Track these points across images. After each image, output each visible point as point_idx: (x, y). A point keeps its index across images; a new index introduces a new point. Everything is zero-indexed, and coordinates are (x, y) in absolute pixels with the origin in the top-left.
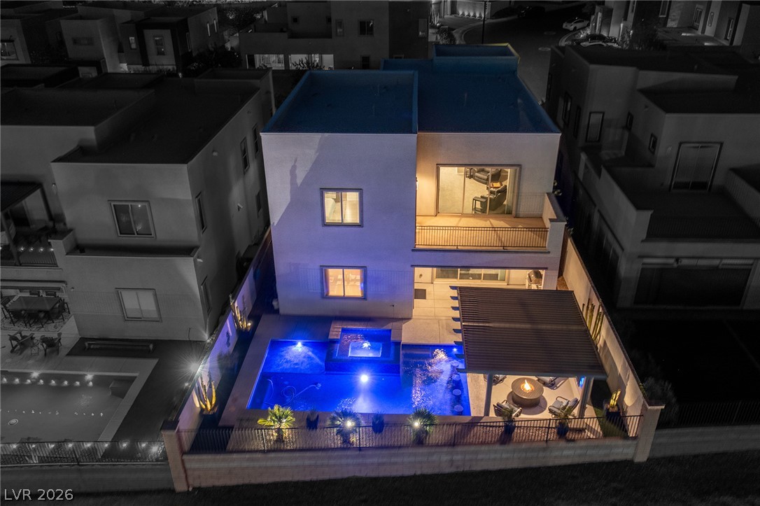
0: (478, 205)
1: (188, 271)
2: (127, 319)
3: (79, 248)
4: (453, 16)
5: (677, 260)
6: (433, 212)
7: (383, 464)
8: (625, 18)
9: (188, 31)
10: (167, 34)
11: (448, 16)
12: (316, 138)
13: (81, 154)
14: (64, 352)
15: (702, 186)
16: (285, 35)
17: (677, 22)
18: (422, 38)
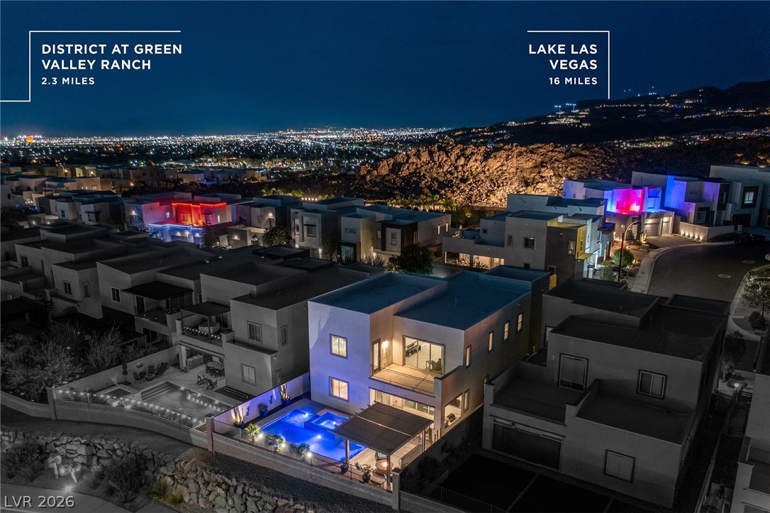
1: (269, 362)
2: (243, 381)
3: (234, 341)
4: (673, 236)
5: (513, 424)
6: (401, 363)
9: (417, 230)
10: (398, 232)
12: (329, 307)
14: (215, 389)
15: (579, 387)
16: (472, 241)
18: (570, 255)
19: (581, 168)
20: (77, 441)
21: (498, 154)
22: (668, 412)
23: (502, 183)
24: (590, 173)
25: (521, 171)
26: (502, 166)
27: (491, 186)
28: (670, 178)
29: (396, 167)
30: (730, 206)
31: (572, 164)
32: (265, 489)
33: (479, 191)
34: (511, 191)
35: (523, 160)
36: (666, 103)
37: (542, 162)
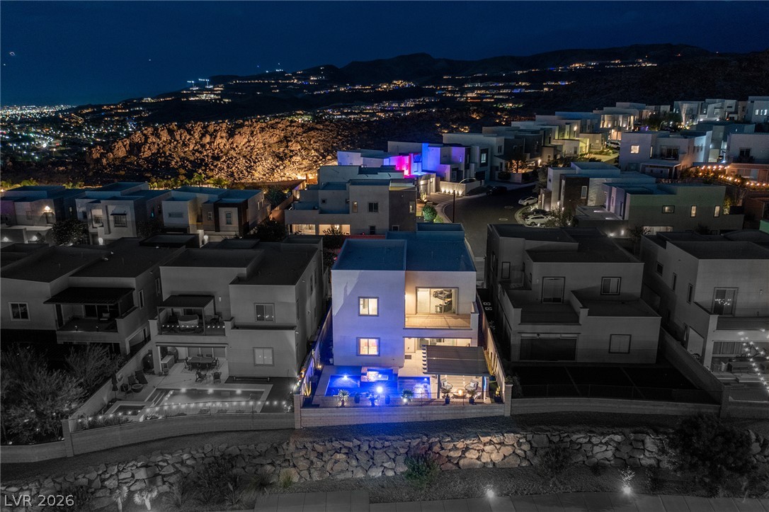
0: (439, 310)
1: (292, 338)
4: (437, 193)
5: (538, 335)
6: (414, 312)
7: (390, 415)
8: (559, 199)
9: (248, 209)
10: (235, 211)
11: (433, 193)
12: (358, 272)
13: (239, 281)
14: (223, 382)
15: (558, 300)
16: (317, 212)
17: (594, 202)
18: (412, 214)
19: (322, 141)
20: (132, 466)
21: (242, 130)
22: (623, 303)
23: (256, 158)
24: (332, 145)
25: (269, 146)
26: (249, 141)
27: (246, 162)
28: (424, 145)
29: (135, 149)
30: (473, 166)
31: (313, 137)
32: (390, 438)
33: (236, 167)
34: (268, 165)
35: (267, 135)
36: (294, 79)
37: (285, 137)
